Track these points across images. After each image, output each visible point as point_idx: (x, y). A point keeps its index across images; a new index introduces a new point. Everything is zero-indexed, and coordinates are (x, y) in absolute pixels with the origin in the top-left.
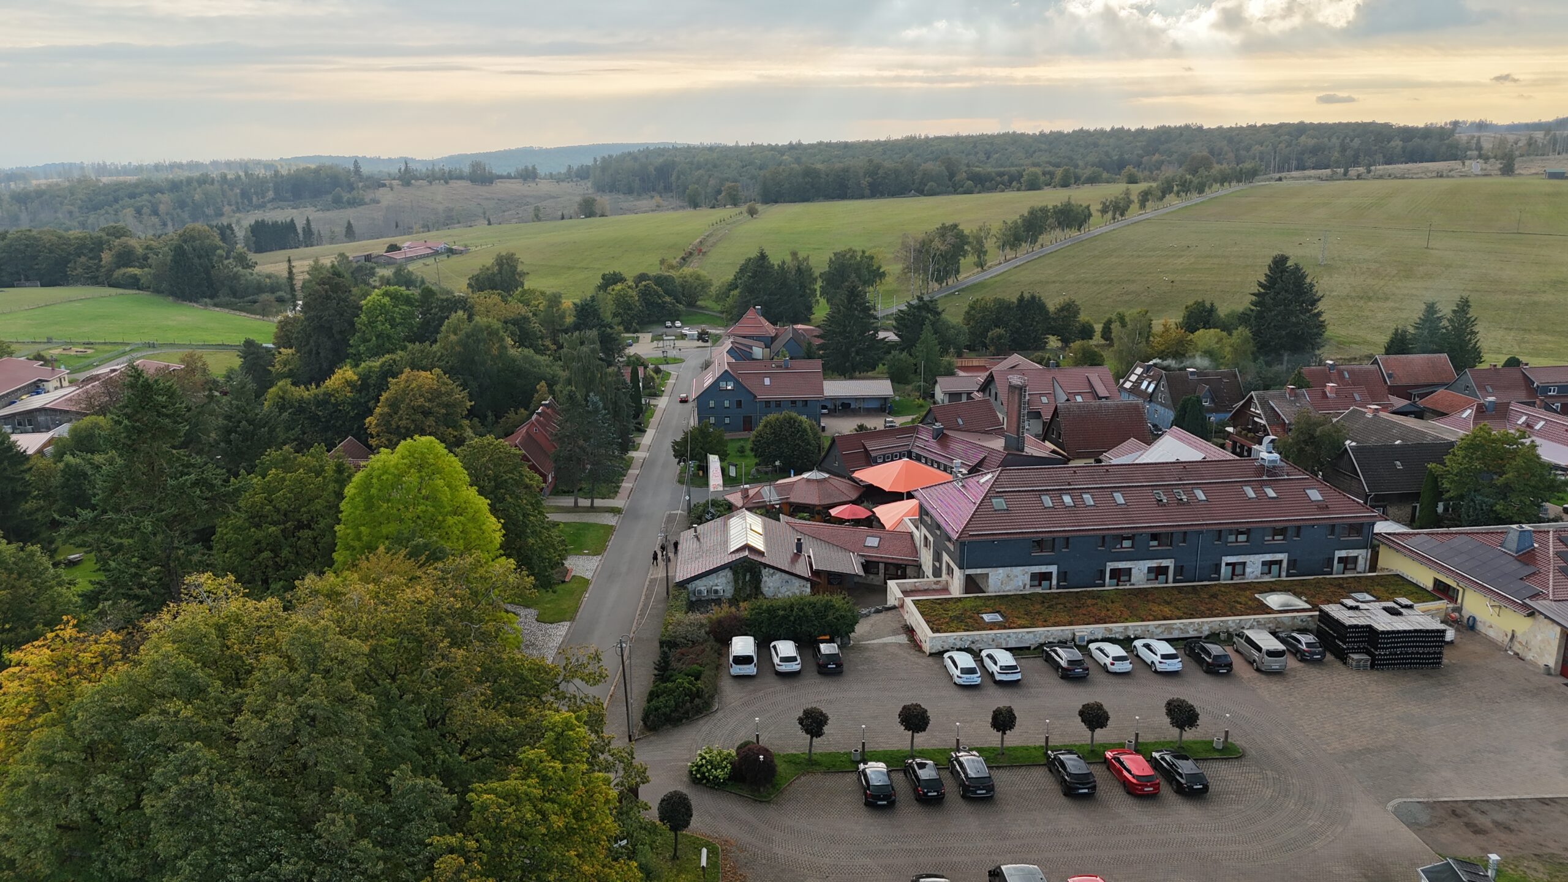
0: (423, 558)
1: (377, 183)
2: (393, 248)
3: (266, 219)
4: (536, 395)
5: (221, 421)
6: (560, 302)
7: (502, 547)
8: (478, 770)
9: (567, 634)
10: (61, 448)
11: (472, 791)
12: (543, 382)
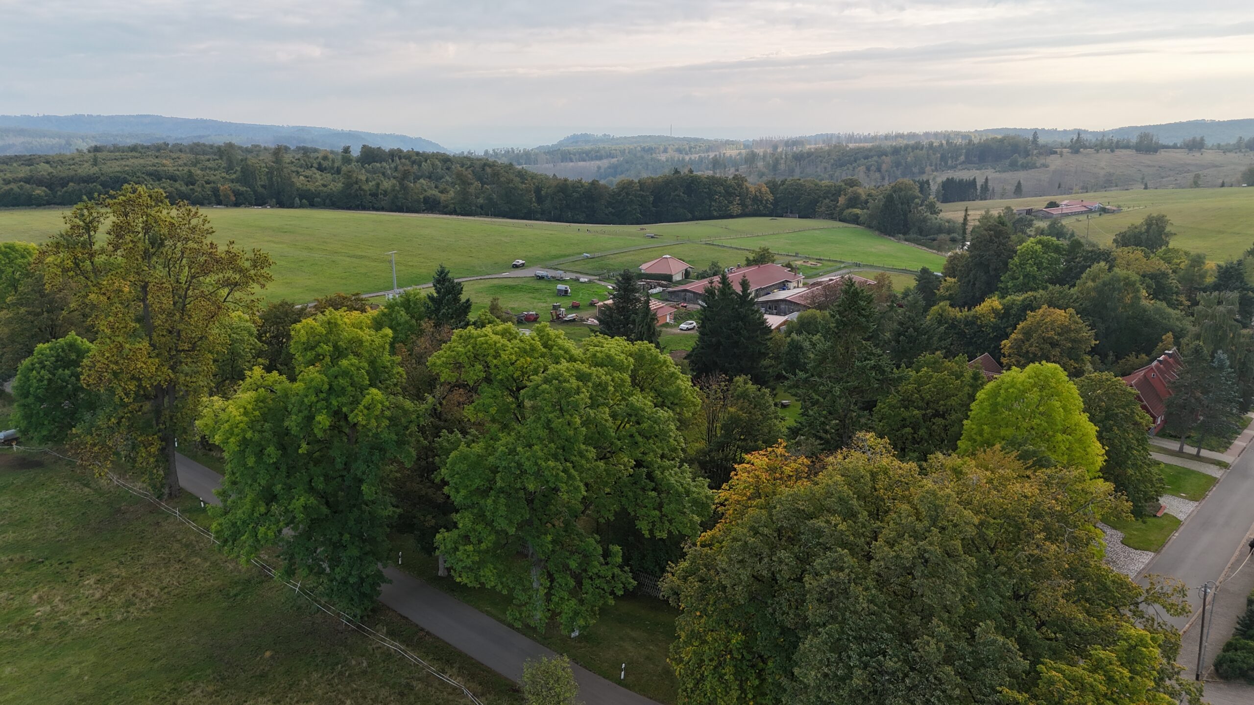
0: (1031, 462)
1: (1050, 151)
2: (1053, 205)
3: (955, 177)
4: (1160, 344)
5: (895, 326)
6: (1204, 263)
7: (1101, 470)
8: (1050, 649)
9: (1149, 563)
10: (790, 328)
11: (1043, 664)
12: (1170, 333)
